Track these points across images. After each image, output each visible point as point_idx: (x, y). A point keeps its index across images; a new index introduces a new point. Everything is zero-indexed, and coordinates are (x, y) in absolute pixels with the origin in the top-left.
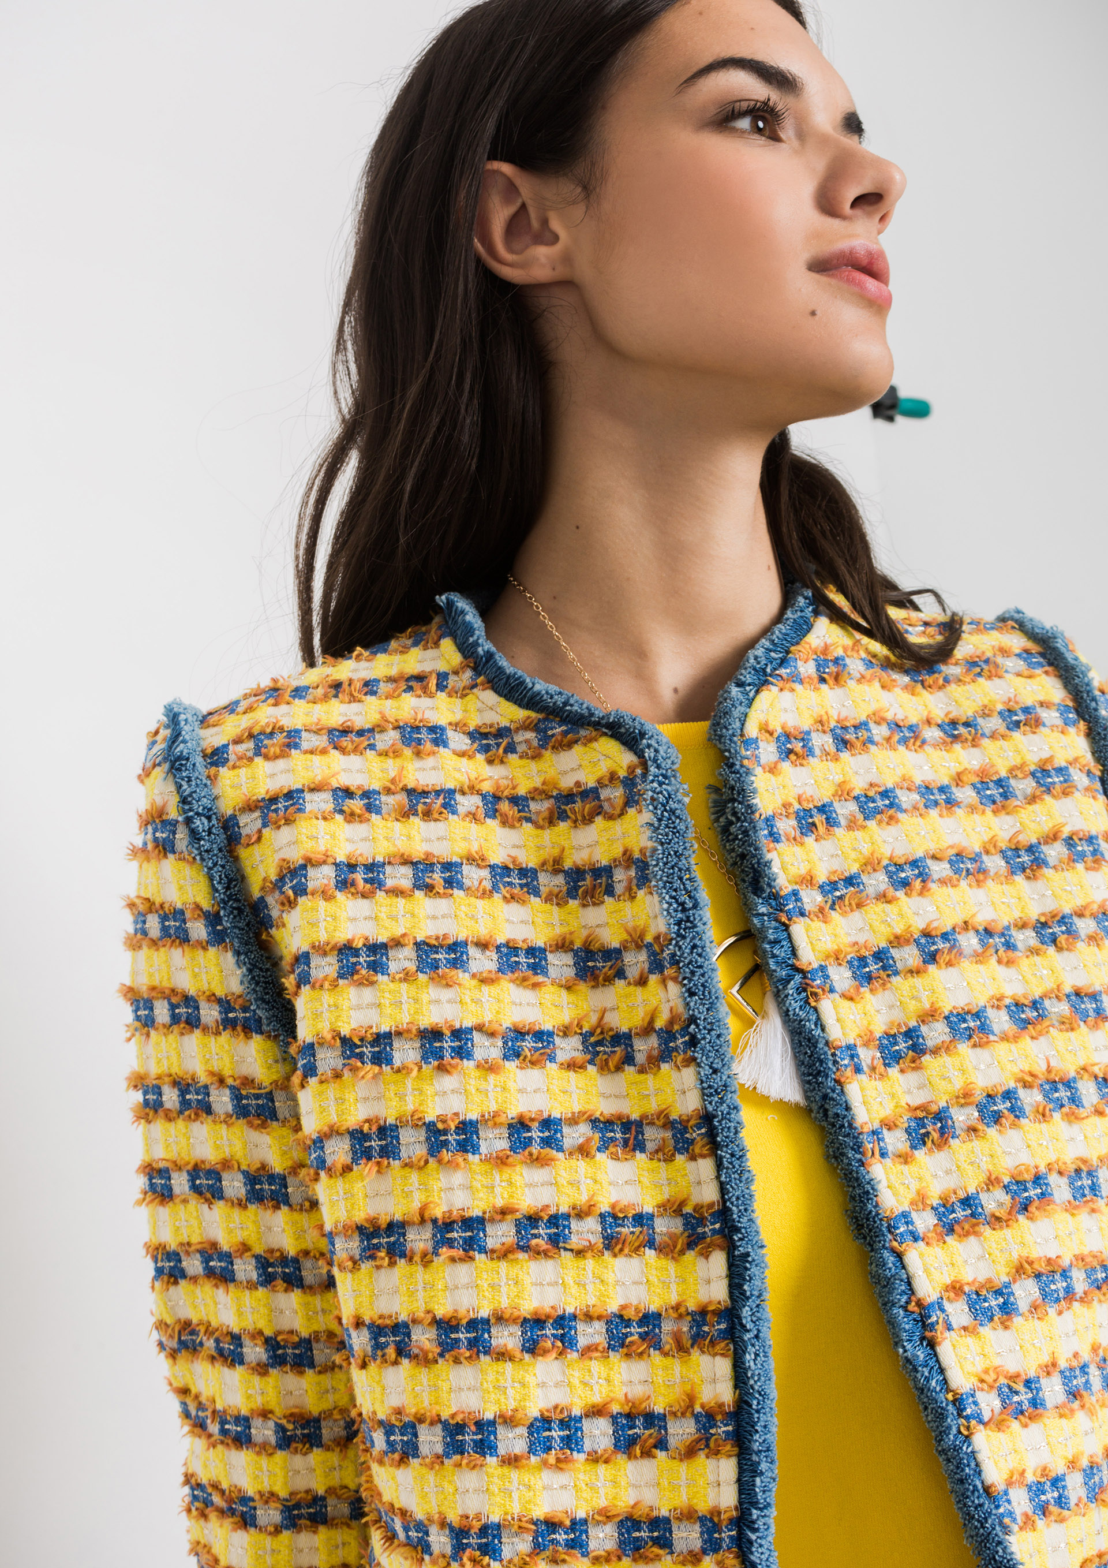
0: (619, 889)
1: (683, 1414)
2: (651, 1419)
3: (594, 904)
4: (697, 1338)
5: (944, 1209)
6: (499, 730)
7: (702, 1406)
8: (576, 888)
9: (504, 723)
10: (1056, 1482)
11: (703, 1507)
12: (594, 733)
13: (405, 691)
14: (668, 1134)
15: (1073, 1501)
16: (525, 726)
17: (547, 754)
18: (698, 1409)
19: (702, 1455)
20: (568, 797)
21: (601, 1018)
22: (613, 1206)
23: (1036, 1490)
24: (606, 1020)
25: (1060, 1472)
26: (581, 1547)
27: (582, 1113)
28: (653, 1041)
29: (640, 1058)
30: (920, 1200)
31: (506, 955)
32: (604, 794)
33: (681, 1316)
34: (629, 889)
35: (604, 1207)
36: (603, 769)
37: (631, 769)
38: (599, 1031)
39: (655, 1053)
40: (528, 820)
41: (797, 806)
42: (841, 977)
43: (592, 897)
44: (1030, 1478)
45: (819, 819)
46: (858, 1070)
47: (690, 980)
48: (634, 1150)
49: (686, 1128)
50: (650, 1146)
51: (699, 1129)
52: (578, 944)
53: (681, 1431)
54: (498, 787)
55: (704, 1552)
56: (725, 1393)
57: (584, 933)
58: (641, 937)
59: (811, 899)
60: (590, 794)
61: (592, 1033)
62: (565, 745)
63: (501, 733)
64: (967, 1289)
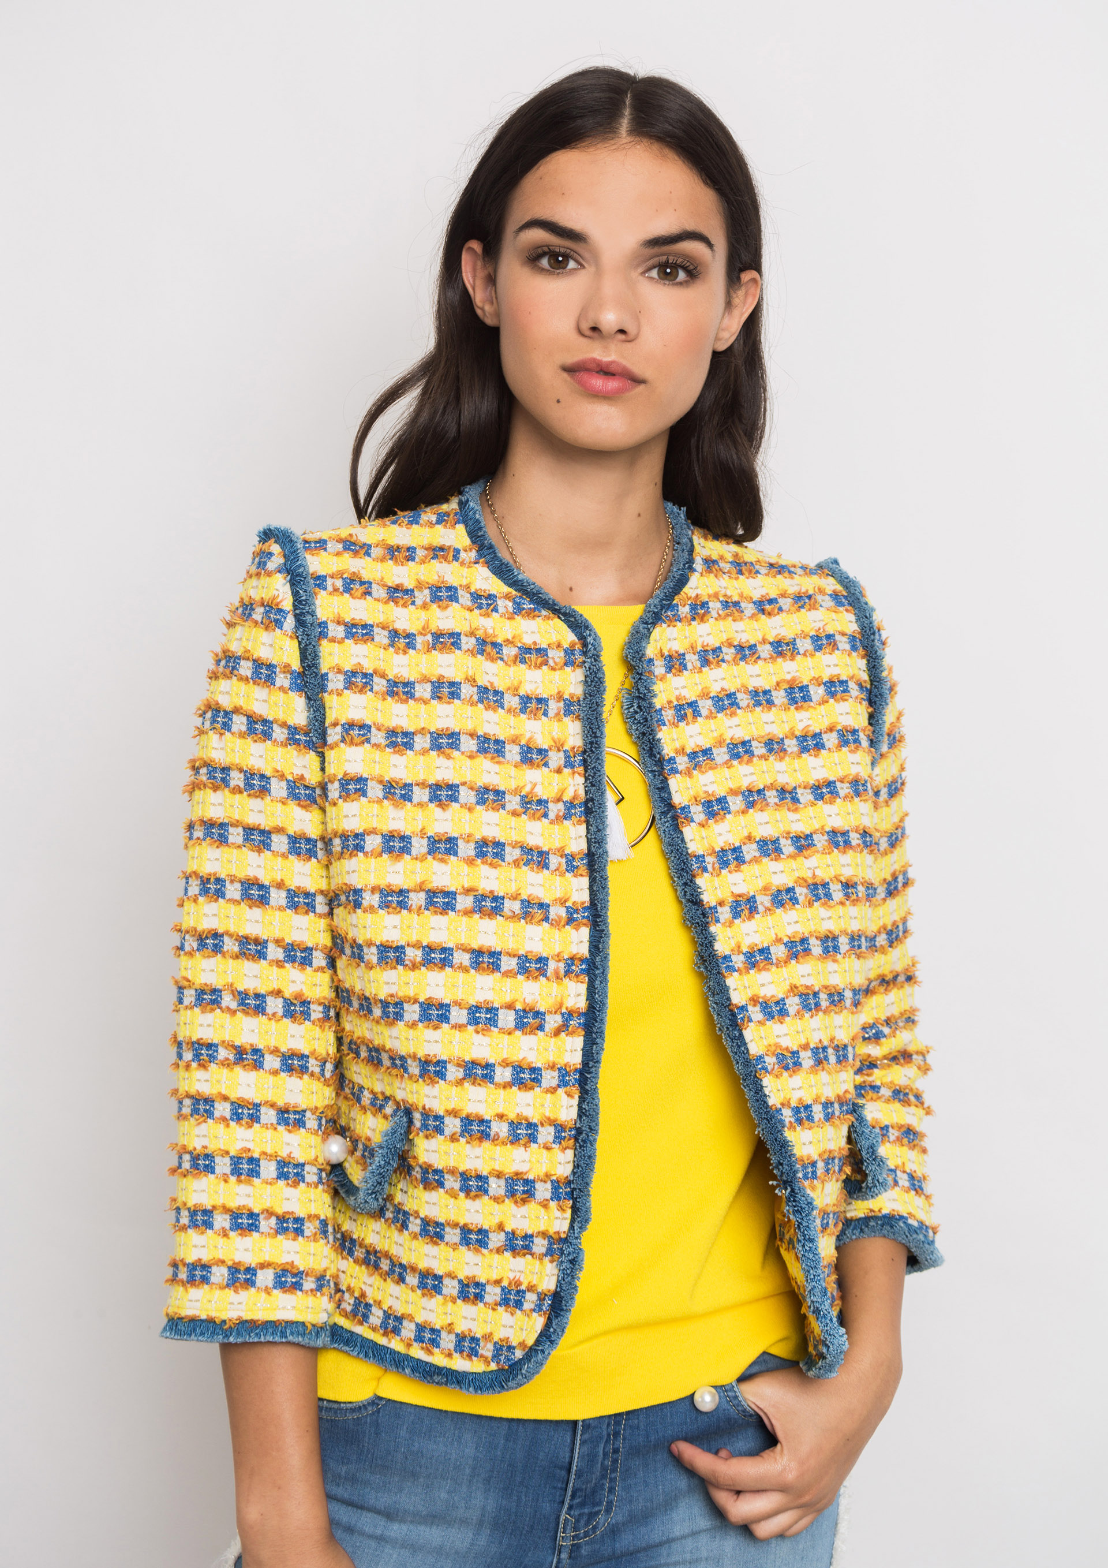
0: (551, 713)
1: (556, 1013)
2: (537, 1014)
3: (535, 719)
4: (568, 973)
5: (750, 956)
6: (490, 595)
7: (567, 1009)
8: (526, 708)
9: (493, 592)
10: (807, 1107)
11: (561, 1062)
12: (552, 615)
13: (432, 558)
14: (564, 860)
15: (816, 1119)
16: (507, 597)
17: (518, 618)
18: (564, 1010)
19: (563, 1034)
20: (528, 650)
21: (532, 789)
22: (529, 896)
23: (796, 1110)
24: (535, 790)
25: (809, 1103)
26: (490, 1078)
27: (517, 842)
28: (561, 805)
29: (552, 815)
30: (738, 949)
31: (482, 742)
32: (551, 653)
33: (560, 960)
34: (558, 714)
35: (524, 896)
36: (554, 638)
37: (573, 645)
38: (530, 796)
39: (561, 814)
40: (502, 659)
41: (675, 703)
42: (698, 813)
43: (535, 715)
44: (793, 1104)
45: (689, 712)
46: (705, 870)
47: (593, 777)
48: (543, 868)
49: (574, 859)
50: (552, 867)
51: (582, 860)
52: (523, 742)
53: (553, 1021)
54: (486, 635)
55: (559, 1086)
56: (582, 1004)
57: (528, 735)
58: (562, 745)
59: (682, 762)
60: (541, 652)
61: (526, 797)
62: (530, 614)
63: (491, 597)
64: (761, 1000)
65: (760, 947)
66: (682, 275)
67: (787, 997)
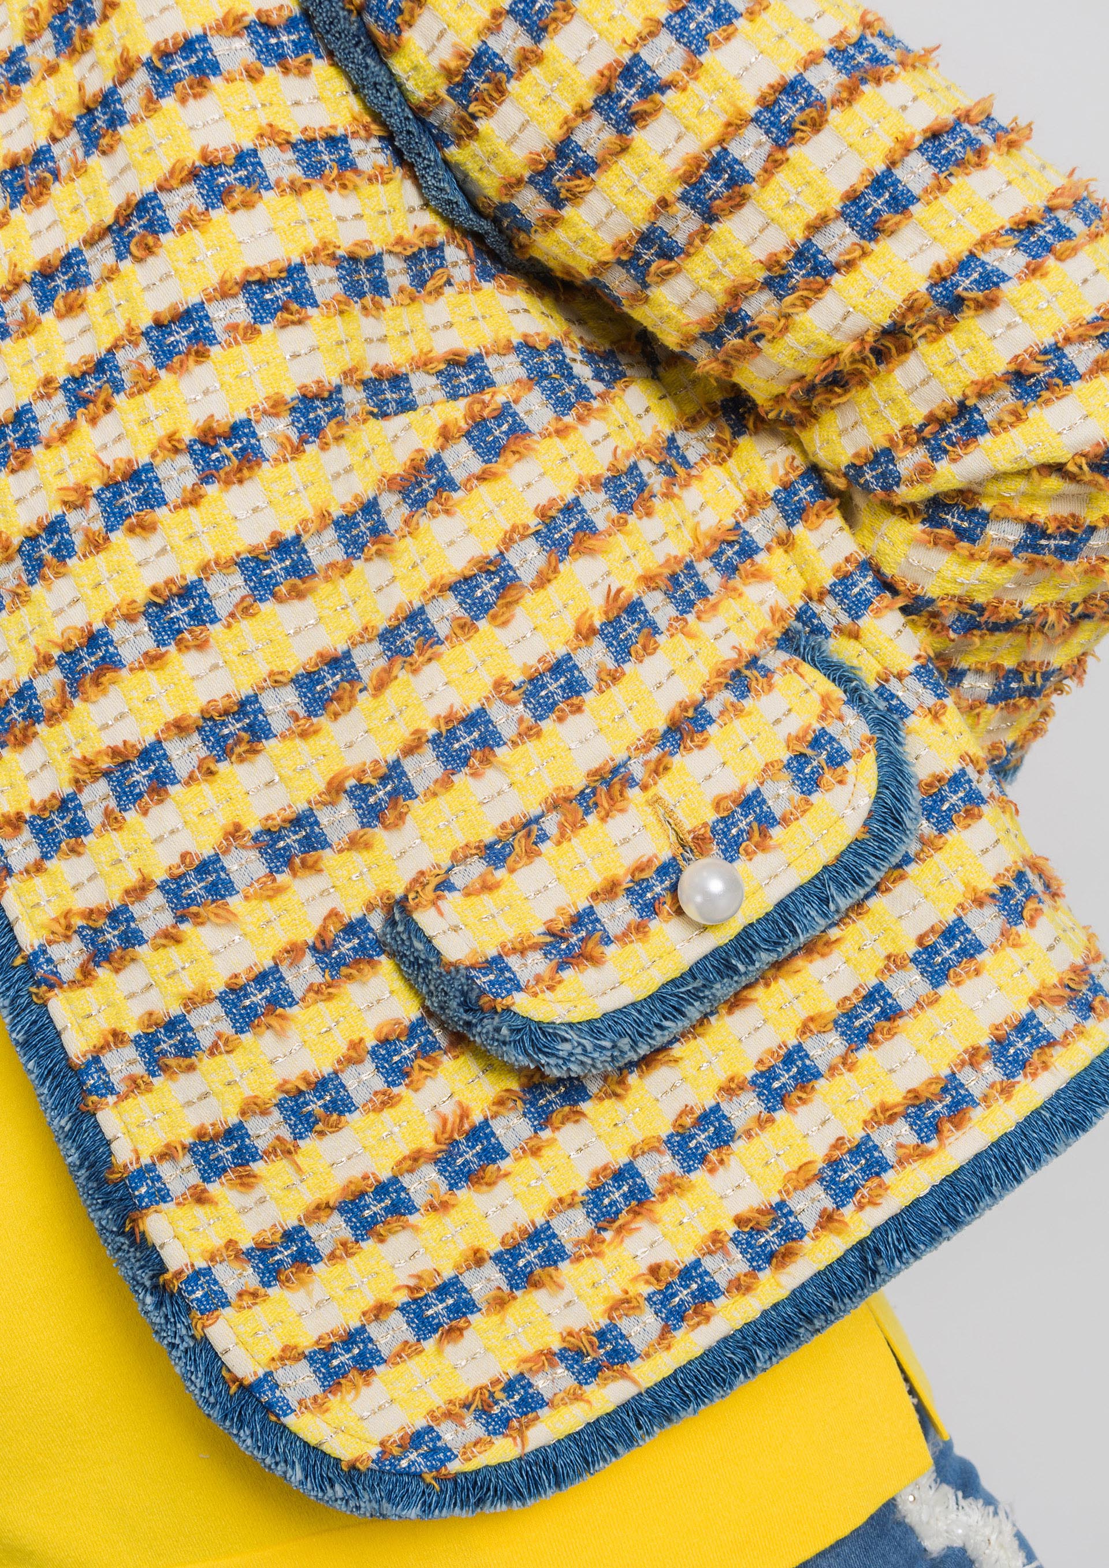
64: (28, 815)
65: (16, 688)
67: (80, 790)
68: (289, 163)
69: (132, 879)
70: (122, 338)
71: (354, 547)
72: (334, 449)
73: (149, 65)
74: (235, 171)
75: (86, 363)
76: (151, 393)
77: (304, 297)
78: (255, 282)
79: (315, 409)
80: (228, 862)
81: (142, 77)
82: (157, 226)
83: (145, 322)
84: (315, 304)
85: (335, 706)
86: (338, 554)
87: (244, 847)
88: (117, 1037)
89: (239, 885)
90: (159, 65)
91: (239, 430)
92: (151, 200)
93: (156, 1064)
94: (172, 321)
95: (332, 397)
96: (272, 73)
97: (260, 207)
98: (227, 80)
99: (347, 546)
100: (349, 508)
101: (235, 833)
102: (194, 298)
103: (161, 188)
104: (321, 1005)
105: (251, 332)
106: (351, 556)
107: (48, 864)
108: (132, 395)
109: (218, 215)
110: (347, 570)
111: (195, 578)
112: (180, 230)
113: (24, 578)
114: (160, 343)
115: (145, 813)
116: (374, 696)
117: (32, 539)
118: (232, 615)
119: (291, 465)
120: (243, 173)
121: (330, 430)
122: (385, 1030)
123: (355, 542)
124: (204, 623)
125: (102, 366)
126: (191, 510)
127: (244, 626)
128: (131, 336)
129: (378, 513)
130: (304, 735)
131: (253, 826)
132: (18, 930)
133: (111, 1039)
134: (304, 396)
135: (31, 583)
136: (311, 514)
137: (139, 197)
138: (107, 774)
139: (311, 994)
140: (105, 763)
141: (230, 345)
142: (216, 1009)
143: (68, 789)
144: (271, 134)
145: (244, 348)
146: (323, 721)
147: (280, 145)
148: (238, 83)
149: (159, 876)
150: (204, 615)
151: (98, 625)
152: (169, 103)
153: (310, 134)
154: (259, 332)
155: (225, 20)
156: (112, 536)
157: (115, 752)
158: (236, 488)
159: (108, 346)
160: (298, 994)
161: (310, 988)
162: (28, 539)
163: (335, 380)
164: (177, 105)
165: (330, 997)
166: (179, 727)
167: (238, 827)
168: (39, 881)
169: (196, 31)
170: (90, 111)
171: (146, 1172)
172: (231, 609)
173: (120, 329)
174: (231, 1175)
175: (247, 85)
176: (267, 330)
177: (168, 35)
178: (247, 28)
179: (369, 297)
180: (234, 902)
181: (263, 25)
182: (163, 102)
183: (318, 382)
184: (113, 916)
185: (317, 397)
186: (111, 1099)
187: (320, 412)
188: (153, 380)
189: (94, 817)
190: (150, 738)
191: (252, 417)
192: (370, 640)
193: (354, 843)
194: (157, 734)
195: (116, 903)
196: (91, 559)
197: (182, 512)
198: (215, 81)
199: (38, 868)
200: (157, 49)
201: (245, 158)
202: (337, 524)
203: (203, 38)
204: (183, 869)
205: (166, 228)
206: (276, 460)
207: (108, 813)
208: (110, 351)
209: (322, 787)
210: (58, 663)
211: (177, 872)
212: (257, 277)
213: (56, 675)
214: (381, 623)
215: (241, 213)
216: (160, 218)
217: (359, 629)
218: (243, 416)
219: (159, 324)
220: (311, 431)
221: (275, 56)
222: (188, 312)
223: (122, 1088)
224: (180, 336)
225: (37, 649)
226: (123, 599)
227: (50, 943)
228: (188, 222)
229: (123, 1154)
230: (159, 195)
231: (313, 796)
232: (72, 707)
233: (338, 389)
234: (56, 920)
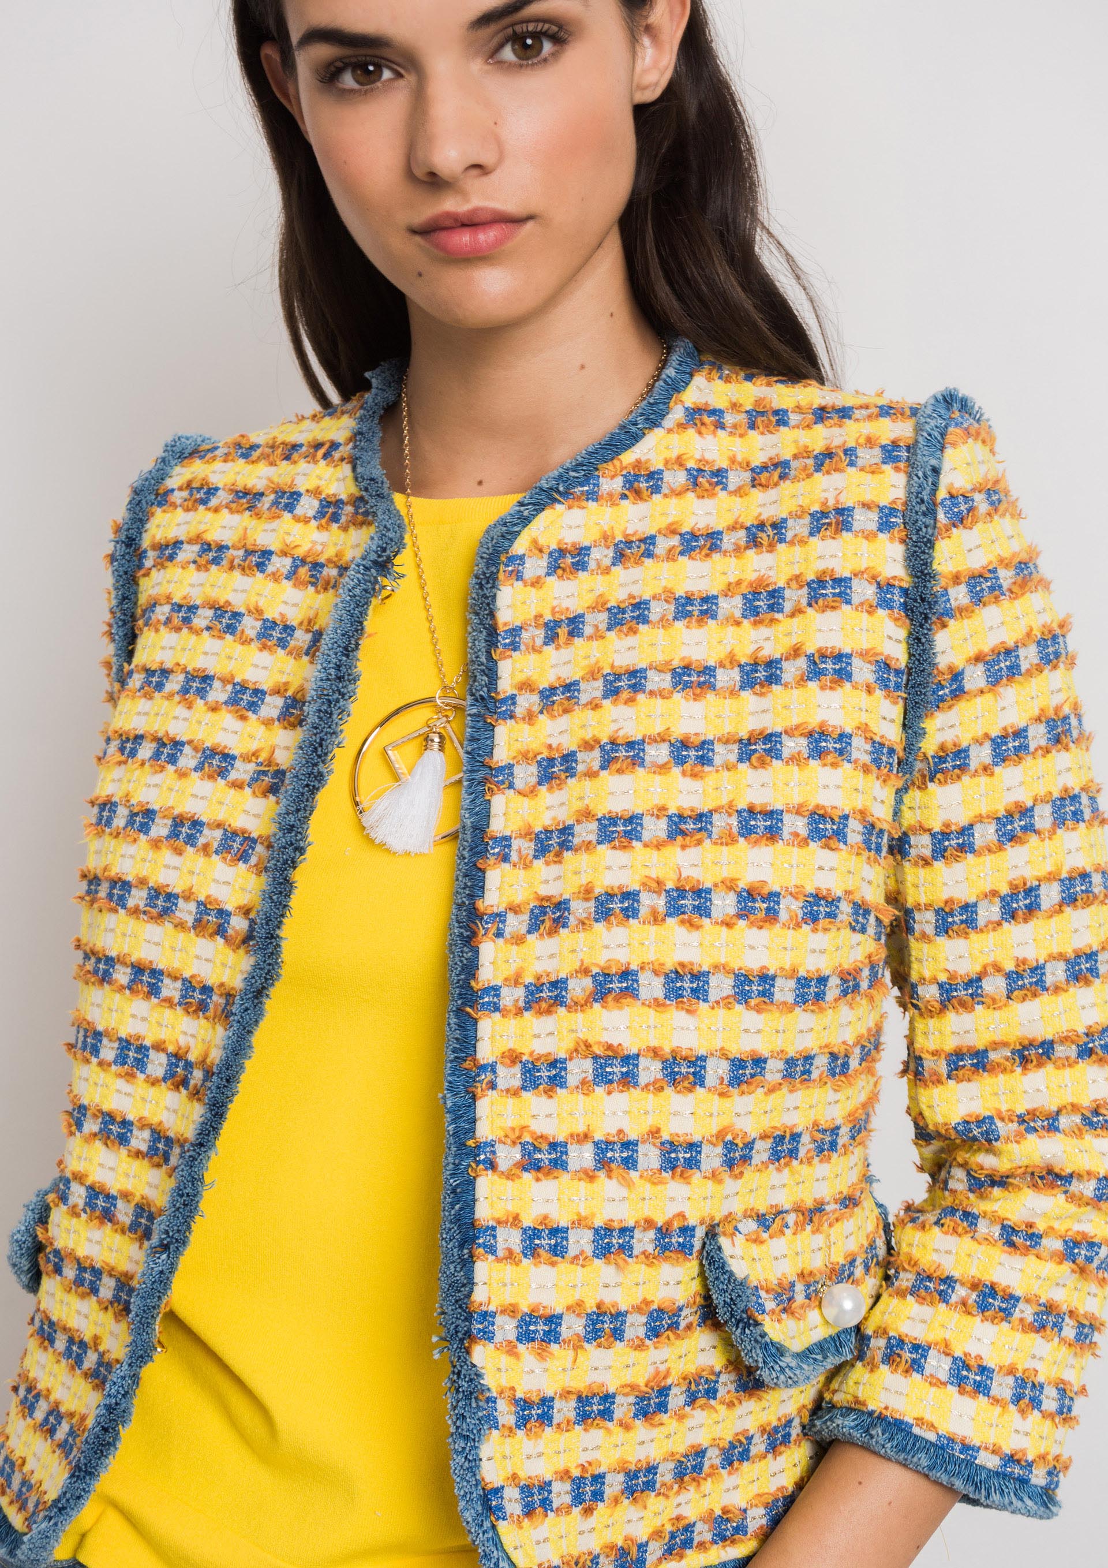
5: (532, 990)
10: (555, 1231)
11: (186, 1137)
13: (304, 457)
15: (572, 1252)
22: (207, 898)
23: (530, 1235)
24: (275, 755)
26: (126, 1140)
30: (516, 978)
35: (201, 897)
41: (549, 617)
42: (524, 775)
44: (529, 1223)
45: (565, 631)
46: (506, 859)
50: (253, 860)
64: (525, 1058)
65: (553, 978)
66: (547, 47)
67: (571, 1059)
68: (866, 752)
69: (581, 1129)
70: (722, 807)
71: (801, 999)
72: (820, 934)
73: (810, 658)
74: (835, 743)
75: (692, 811)
76: (730, 847)
77: (840, 835)
78: (819, 815)
79: (819, 906)
80: (641, 1148)
81: (802, 663)
82: (774, 753)
83: (742, 805)
84: (845, 843)
85: (744, 1087)
86: (790, 998)
87: (654, 1145)
88: (515, 1220)
89: (640, 1166)
90: (817, 661)
91: (773, 897)
92: (776, 736)
93: (531, 1250)
94: (760, 813)
95: (833, 902)
96: (879, 694)
97: (839, 770)
98: (853, 687)
99: (797, 996)
100: (810, 975)
101: (655, 1133)
102: (779, 806)
103: (786, 732)
104: (643, 1266)
105: (804, 842)
106: (796, 1003)
107: (524, 1094)
108: (716, 844)
109: (814, 763)
110: (791, 1010)
111: (707, 970)
112: (787, 762)
113: (593, 915)
114: (747, 822)
115: (609, 1093)
116: (766, 1094)
117: (610, 896)
118: (718, 1003)
119: (791, 931)
120: (838, 746)
121: (823, 923)
122: (666, 1304)
123: (803, 996)
124: (698, 998)
125: (702, 818)
126: (724, 929)
127: (721, 1012)
128: (730, 809)
129: (825, 986)
130: (722, 1095)
131: (665, 1136)
132: (478, 1124)
133: (511, 1220)
134: (817, 895)
135: (597, 920)
136: (787, 967)
137: (769, 731)
138: (596, 1058)
139: (643, 1256)
140: (598, 1050)
141: (788, 844)
142: (589, 1235)
143: (562, 1055)
144: (864, 729)
145: (796, 850)
146: (734, 1091)
147: (866, 738)
148: (858, 691)
149: (598, 1136)
150: (700, 993)
151: (634, 967)
152: (813, 685)
153: (884, 741)
154: (808, 845)
155: (867, 651)
156: (669, 920)
157: (610, 1047)
158: (755, 930)
159: (711, 808)
160: (635, 1252)
161: (644, 1253)
162: (607, 894)
163: (839, 893)
164: (817, 689)
165: (650, 1265)
166: (655, 1052)
167: (658, 1131)
168: (511, 1101)
169: (847, 650)
170: (756, 664)
171: (486, 1316)
172: (718, 999)
173: (724, 801)
174: (536, 1344)
175: (864, 695)
176: (813, 845)
177: (829, 645)
178: (877, 661)
179: (873, 852)
180: (633, 1175)
181: (885, 664)
182: (810, 684)
183: (829, 890)
184: (553, 1146)
185: (824, 898)
186: (491, 1257)
187: (821, 909)
188: (733, 841)
189: (573, 1078)
190: (635, 1051)
191: (783, 893)
192: (781, 1059)
193: (714, 1176)
194: (639, 1050)
195: (561, 1138)
196: (647, 926)
197: (718, 927)
198: (848, 685)
199: (515, 1093)
200: (819, 650)
201: (844, 737)
202: (799, 979)
203: (849, 656)
204: (616, 1139)
205: (779, 757)
206: (784, 925)
207: (584, 1082)
208: (711, 812)
209: (714, 1132)
210: (594, 977)
211: (611, 1139)
212: (821, 812)
213: (588, 983)
214: (791, 1053)
215: (828, 769)
216: (777, 749)
217: (778, 1049)
218: (778, 890)
219: (751, 811)
220: (812, 918)
221: (884, 684)
222: (772, 812)
223: (500, 1253)
224: (762, 824)
225: (582, 961)
226: (658, 960)
227: (501, 1141)
228: (795, 759)
229: (479, 1295)
230: (783, 736)
231: (707, 1136)
232: (591, 1007)
233: (839, 899)
234: (513, 1129)
